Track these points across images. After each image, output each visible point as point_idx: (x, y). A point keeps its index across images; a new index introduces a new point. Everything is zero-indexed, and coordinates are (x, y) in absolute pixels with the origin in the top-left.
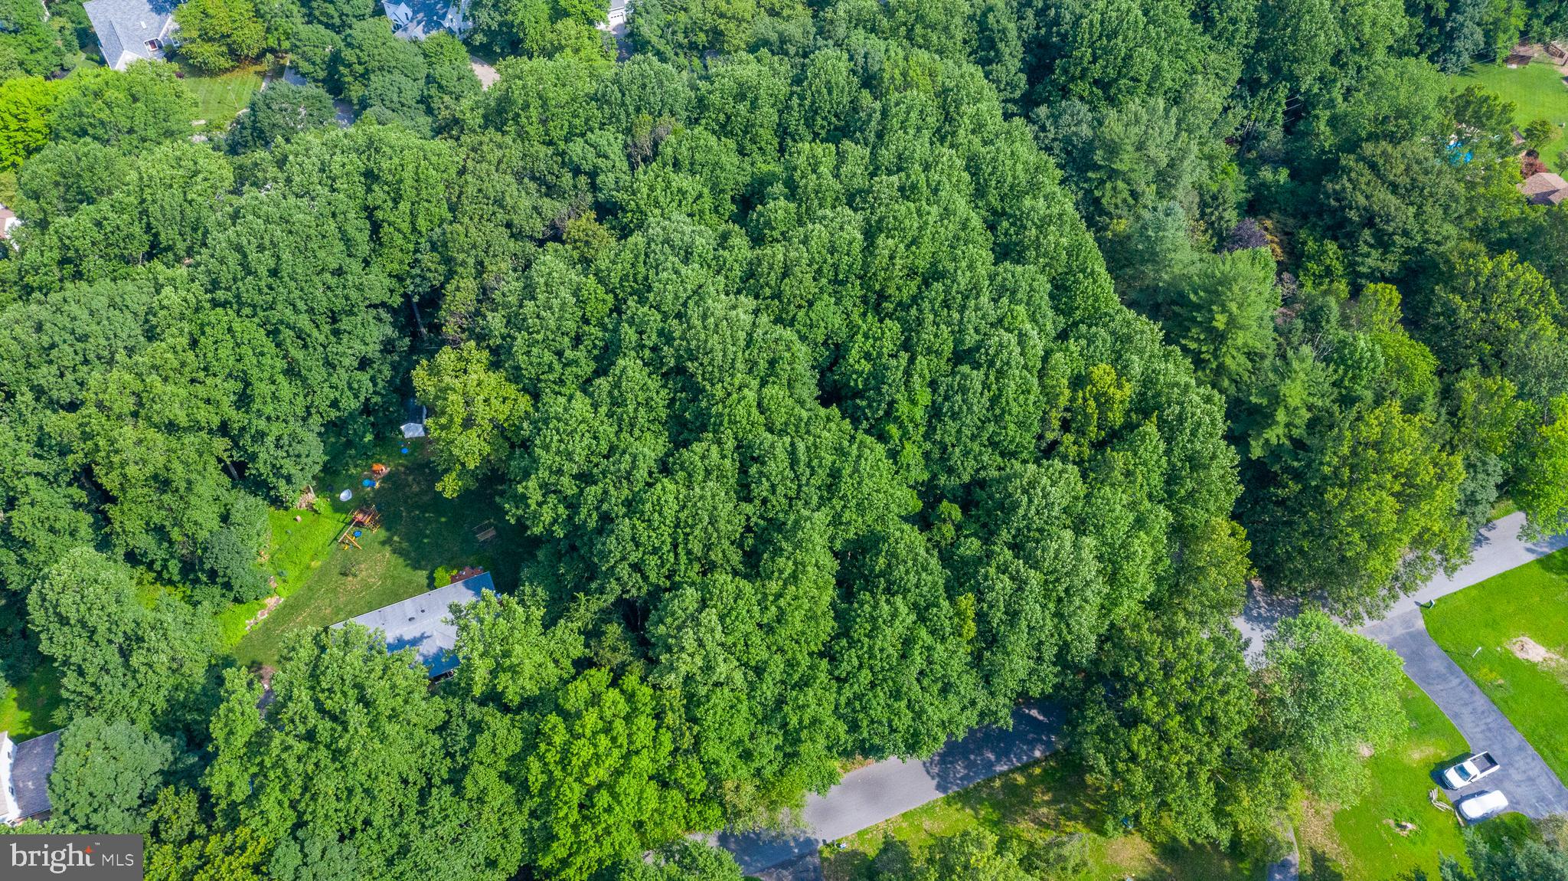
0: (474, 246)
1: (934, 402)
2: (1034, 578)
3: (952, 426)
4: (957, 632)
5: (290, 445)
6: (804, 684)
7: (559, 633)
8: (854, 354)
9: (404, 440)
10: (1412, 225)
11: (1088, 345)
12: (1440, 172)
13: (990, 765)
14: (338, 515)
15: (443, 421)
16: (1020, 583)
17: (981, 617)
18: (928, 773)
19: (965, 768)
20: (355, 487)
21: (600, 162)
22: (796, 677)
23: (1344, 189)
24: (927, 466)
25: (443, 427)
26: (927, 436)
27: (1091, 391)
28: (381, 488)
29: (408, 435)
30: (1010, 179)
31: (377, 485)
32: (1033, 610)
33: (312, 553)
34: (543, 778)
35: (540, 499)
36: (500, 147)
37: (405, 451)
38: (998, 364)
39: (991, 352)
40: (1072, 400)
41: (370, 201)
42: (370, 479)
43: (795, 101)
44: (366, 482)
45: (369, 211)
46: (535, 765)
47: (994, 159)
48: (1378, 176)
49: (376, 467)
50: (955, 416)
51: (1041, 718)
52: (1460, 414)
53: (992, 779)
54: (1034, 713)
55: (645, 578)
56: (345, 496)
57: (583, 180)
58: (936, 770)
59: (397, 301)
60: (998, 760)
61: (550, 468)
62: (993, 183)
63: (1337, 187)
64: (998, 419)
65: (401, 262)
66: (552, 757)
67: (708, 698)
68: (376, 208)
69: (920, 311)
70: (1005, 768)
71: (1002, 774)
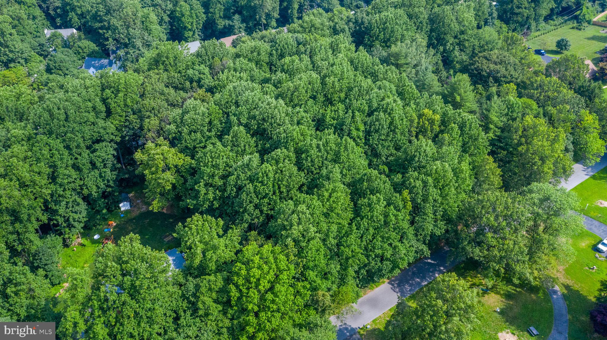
0: (153, 109)
1: (366, 129)
2: (430, 180)
3: (376, 136)
4: (405, 207)
5: (73, 207)
6: (347, 235)
7: (229, 235)
8: (328, 119)
9: (122, 212)
10: (506, 73)
11: (417, 106)
12: (509, 56)
13: (419, 284)
14: (94, 245)
15: (153, 169)
16: (425, 183)
17: (413, 200)
18: (395, 291)
19: (409, 286)
20: (100, 233)
21: (202, 76)
22: (344, 231)
23: (478, 67)
24: (367, 158)
25: (153, 173)
26: (365, 144)
27: (425, 118)
28: (114, 231)
29: (122, 209)
30: (366, 64)
31: (112, 230)
32: (434, 193)
33: (83, 261)
34: (238, 295)
35: (205, 192)
36: (158, 74)
37: (122, 215)
38: (389, 110)
39: (385, 106)
40: (418, 123)
41: (104, 97)
42: (107, 228)
43: (274, 52)
44: (106, 230)
45: (104, 101)
46: (232, 287)
47: (358, 58)
48: (488, 60)
49: (110, 223)
50: (377, 131)
51: (433, 262)
52: (553, 119)
53: (422, 288)
54: (429, 261)
55: (261, 212)
56: (96, 237)
57: (195, 84)
58: (398, 290)
59: (118, 139)
60: (422, 281)
61: (209, 174)
62: (360, 65)
63: (476, 66)
64: (394, 131)
65: (120, 121)
66: (241, 282)
67: (307, 247)
68: (108, 98)
69: (350, 100)
70: (426, 283)
71: (426, 286)
